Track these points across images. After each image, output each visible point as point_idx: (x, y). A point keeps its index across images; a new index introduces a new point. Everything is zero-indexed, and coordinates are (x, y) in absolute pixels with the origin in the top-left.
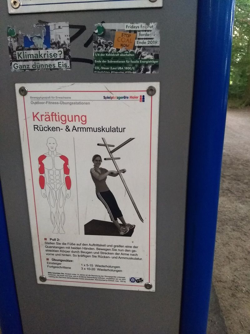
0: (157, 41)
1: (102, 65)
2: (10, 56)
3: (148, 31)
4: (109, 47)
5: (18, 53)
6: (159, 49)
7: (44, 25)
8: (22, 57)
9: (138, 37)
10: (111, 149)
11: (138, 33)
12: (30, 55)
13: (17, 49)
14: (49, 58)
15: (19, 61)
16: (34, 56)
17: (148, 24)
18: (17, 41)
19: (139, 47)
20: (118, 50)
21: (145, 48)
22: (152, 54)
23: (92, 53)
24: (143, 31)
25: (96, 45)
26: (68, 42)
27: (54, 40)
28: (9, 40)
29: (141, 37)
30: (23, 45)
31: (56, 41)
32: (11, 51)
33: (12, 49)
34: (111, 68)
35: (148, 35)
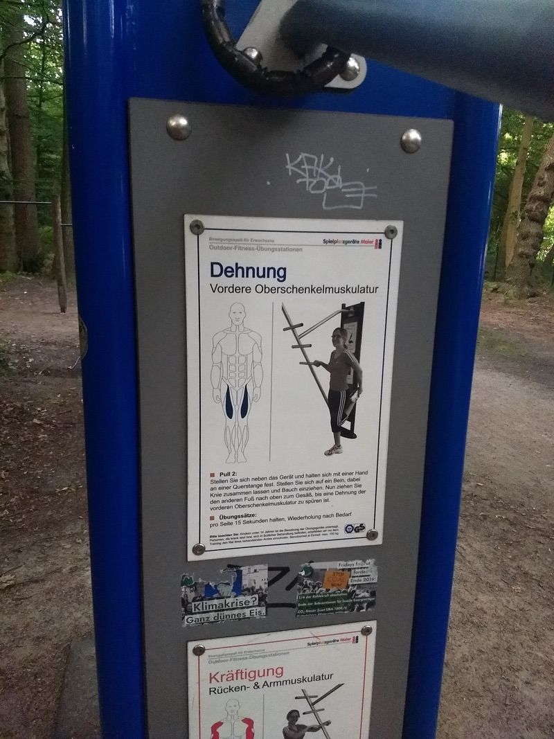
0: (374, 577)
1: (307, 608)
2: (183, 609)
3: (364, 568)
4: (317, 588)
5: (195, 605)
6: (377, 586)
7: (235, 570)
8: (201, 609)
9: (353, 574)
10: (313, 700)
11: (353, 571)
12: (213, 605)
13: (194, 600)
14: (238, 606)
15: (195, 613)
16: (218, 605)
17: (364, 561)
18: (196, 590)
19: (353, 585)
20: (328, 590)
21: (359, 586)
22: (368, 592)
23: (296, 595)
24: (358, 568)
25: (301, 587)
26: (265, 587)
27: (247, 586)
28: (183, 590)
29: (356, 575)
30: (203, 595)
31: (250, 587)
32: (185, 603)
33: (187, 600)
34: (319, 610)
35: (364, 572)
